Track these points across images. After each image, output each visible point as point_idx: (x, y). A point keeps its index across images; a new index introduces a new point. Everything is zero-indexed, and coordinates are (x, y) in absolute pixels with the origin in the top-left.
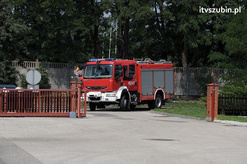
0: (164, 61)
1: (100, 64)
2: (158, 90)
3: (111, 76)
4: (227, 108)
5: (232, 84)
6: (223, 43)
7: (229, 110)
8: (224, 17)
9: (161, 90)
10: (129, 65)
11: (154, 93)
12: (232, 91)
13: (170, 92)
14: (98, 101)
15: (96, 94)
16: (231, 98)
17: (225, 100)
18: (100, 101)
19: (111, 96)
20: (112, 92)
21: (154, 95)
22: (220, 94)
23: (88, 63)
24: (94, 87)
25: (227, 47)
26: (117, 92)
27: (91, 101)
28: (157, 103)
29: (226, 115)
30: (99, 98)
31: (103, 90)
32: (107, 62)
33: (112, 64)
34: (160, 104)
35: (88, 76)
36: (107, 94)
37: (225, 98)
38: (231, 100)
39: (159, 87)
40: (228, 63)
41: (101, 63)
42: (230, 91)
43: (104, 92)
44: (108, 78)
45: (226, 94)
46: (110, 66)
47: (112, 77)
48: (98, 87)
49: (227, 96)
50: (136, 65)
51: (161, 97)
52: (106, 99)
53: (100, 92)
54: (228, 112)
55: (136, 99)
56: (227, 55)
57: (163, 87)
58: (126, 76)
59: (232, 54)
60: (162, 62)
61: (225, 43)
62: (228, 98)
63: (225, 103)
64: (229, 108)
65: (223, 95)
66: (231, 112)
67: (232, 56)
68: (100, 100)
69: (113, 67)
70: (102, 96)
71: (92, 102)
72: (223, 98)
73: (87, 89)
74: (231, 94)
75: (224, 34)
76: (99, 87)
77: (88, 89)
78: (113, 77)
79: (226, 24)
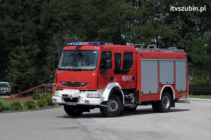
0: (174, 49)
1: (81, 50)
2: (166, 87)
3: (95, 67)
4: (193, 92)
5: (196, 79)
6: (191, 57)
7: (195, 93)
8: (191, 43)
9: (169, 87)
10: (125, 53)
11: (160, 91)
12: (196, 83)
13: (181, 90)
14: (74, 104)
15: (72, 93)
16: (196, 86)
17: (193, 87)
18: (78, 103)
19: (94, 96)
20: (96, 91)
21: (160, 93)
22: (190, 84)
23: (65, 48)
24: (71, 83)
25: (193, 59)
26: (104, 90)
27: (65, 103)
28: (164, 104)
29: (193, 95)
30: (76, 100)
31: (83, 88)
32: (91, 48)
33: (97, 49)
34: (168, 105)
35: (64, 67)
36: (89, 93)
37: (193, 86)
38: (196, 87)
39: (167, 83)
40: (193, 68)
41: (82, 48)
42: (195, 82)
43: (84, 91)
44: (90, 70)
45: (193, 84)
46: (95, 52)
47: (96, 69)
48: (75, 83)
49: (194, 85)
50: (134, 53)
51: (170, 96)
52: (86, 101)
53: (78, 91)
54: (194, 93)
55: (133, 99)
56: (193, 63)
57: (172, 83)
58: (119, 68)
59: (196, 63)
60: (171, 50)
61: (192, 57)
62: (194, 86)
63: (193, 89)
64: (195, 91)
65: (191, 84)
66: (196, 93)
67: (196, 64)
68: (78, 101)
69: (98, 54)
70: (80, 97)
71: (67, 104)
72: (191, 86)
73: (61, 85)
74: (196, 84)
75: (191, 52)
76: (77, 83)
77: (63, 84)
78: (98, 69)
79: (191, 48)
